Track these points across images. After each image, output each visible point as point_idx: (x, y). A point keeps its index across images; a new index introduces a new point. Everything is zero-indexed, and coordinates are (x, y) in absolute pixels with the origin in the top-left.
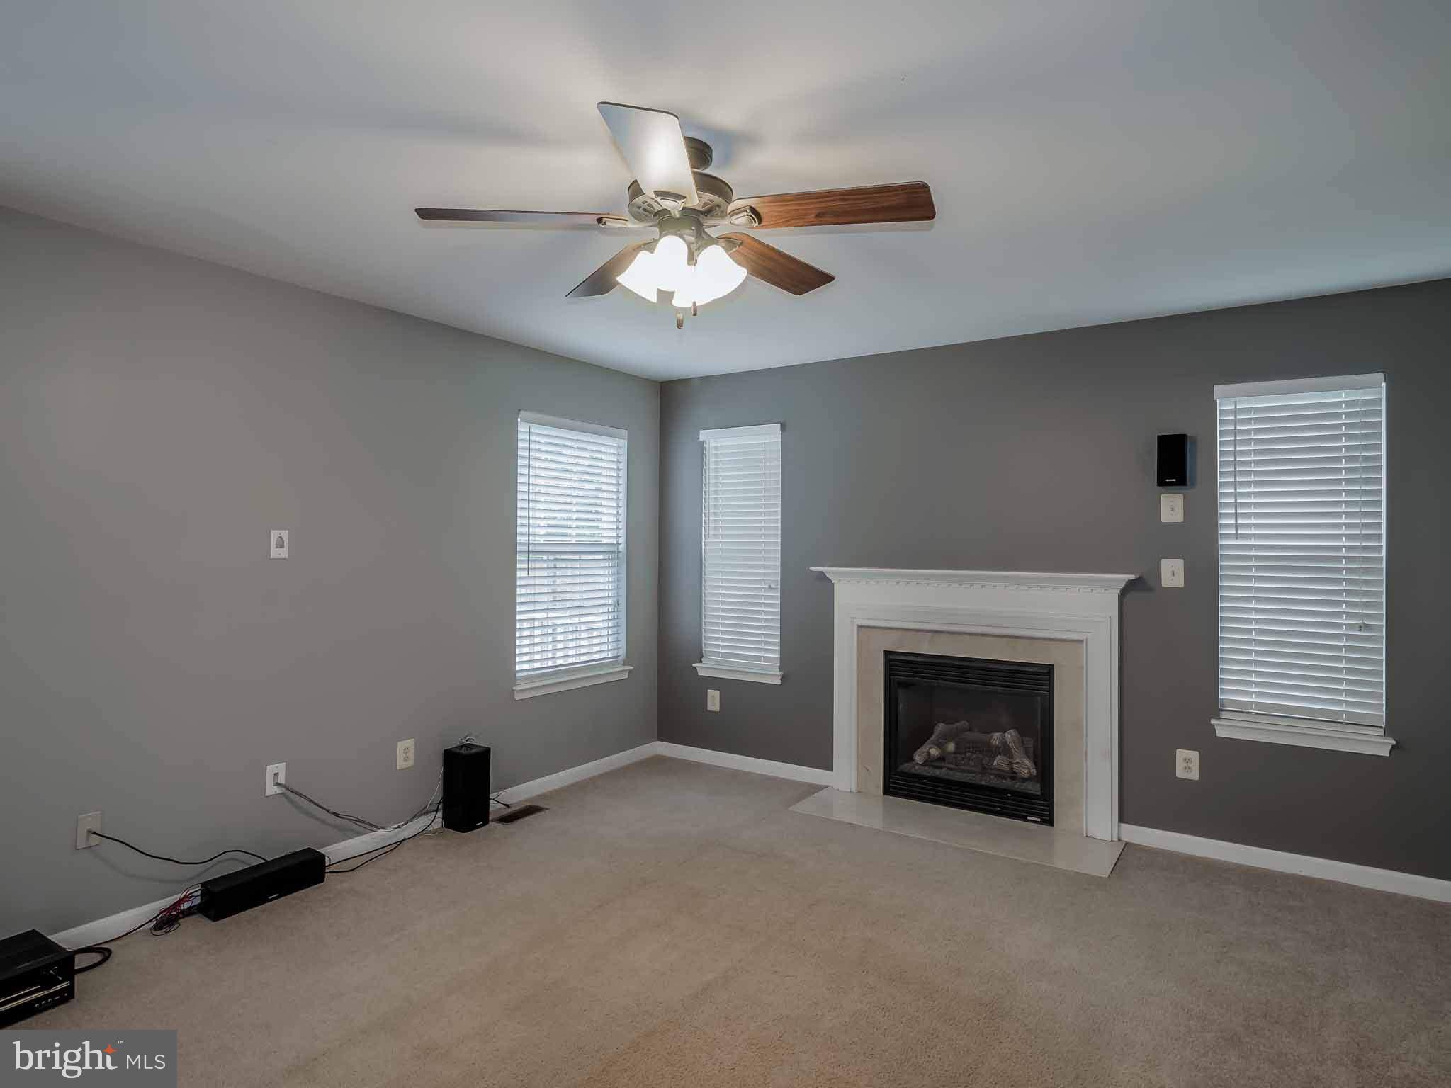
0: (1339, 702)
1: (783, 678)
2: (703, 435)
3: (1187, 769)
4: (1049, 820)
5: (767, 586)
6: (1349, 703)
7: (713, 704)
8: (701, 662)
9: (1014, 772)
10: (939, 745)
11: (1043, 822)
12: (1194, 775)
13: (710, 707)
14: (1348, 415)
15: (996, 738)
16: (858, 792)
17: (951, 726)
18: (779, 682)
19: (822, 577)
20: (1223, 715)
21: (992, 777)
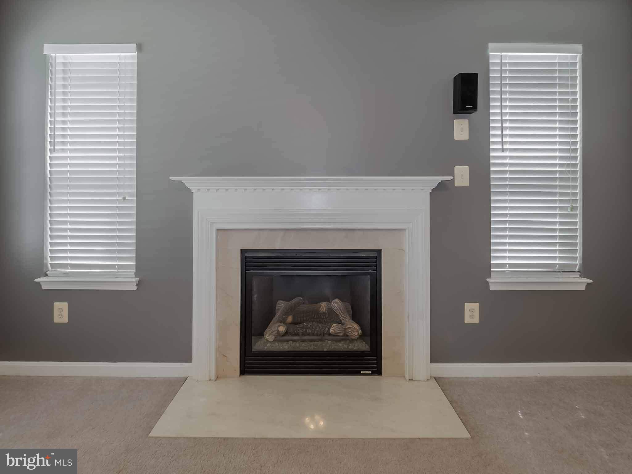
0: (554, 258)
1: (139, 284)
2: (48, 49)
3: (472, 317)
4: (378, 371)
5: (121, 198)
6: (561, 258)
7: (61, 316)
8: (47, 275)
9: (347, 336)
10: (283, 321)
11: (373, 373)
12: (476, 320)
13: (57, 320)
14: (560, 71)
15: (323, 306)
16: (218, 378)
17: (290, 303)
18: (134, 288)
19: (181, 186)
20: (493, 275)
21: (330, 342)
